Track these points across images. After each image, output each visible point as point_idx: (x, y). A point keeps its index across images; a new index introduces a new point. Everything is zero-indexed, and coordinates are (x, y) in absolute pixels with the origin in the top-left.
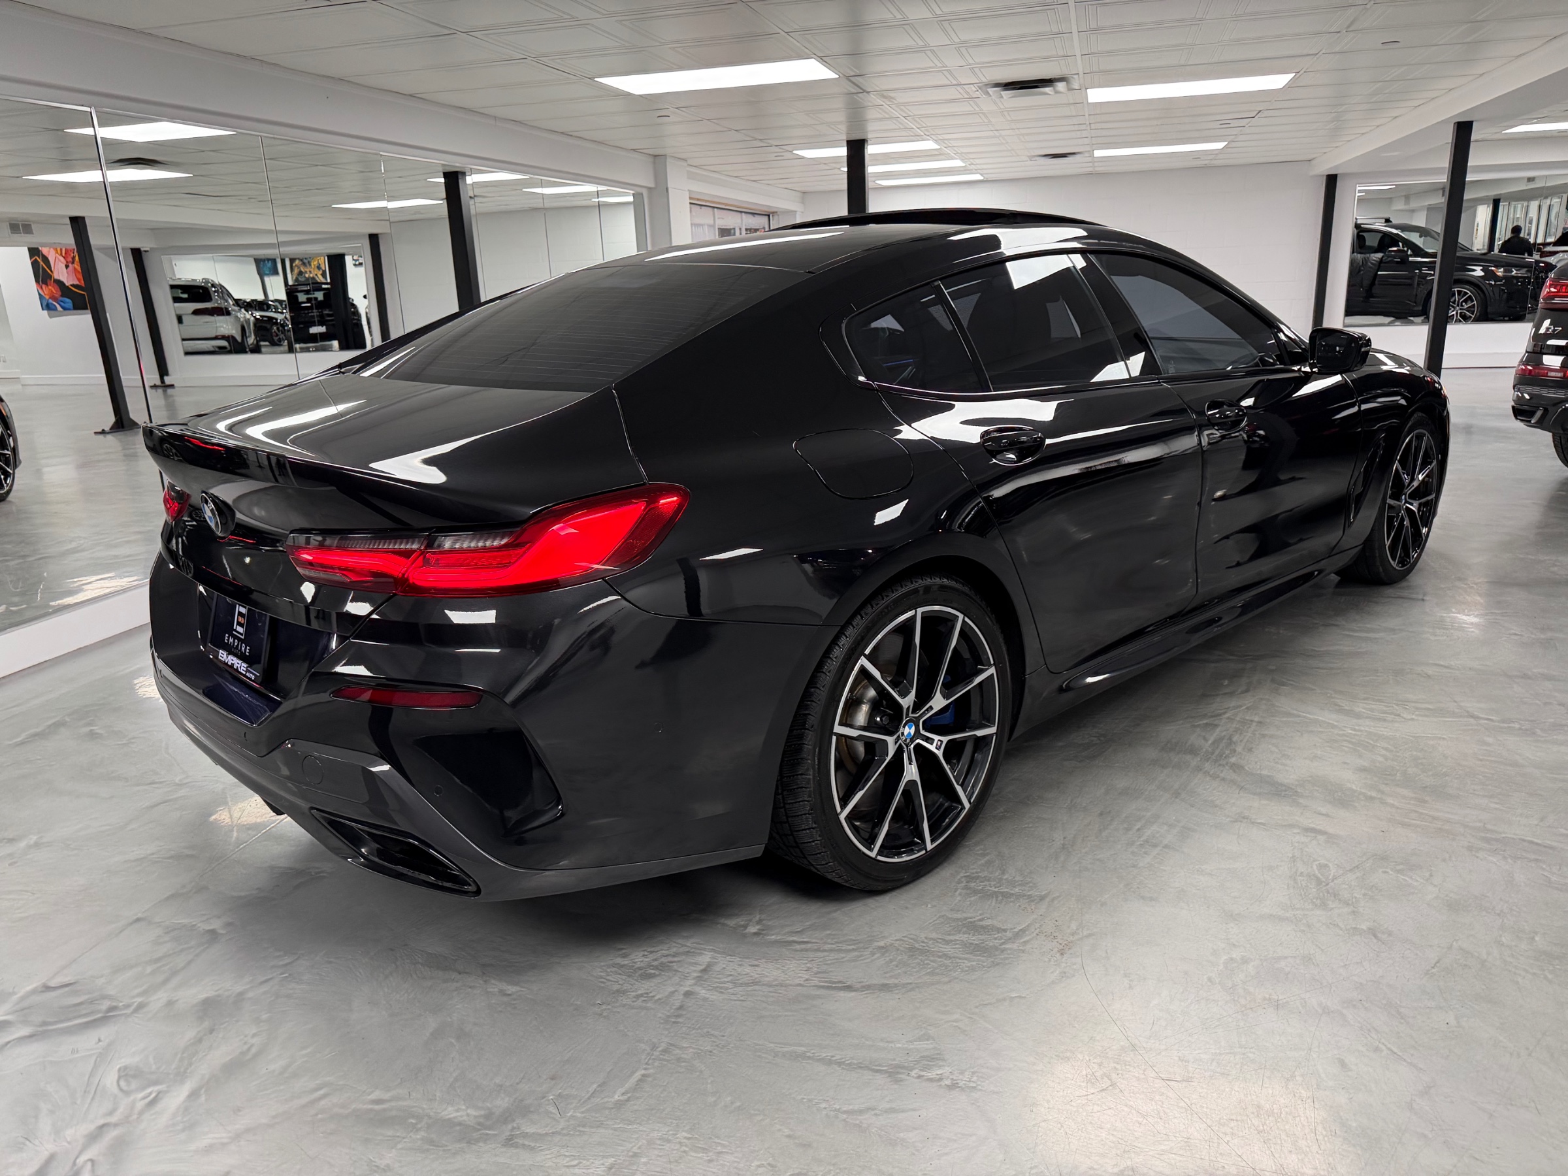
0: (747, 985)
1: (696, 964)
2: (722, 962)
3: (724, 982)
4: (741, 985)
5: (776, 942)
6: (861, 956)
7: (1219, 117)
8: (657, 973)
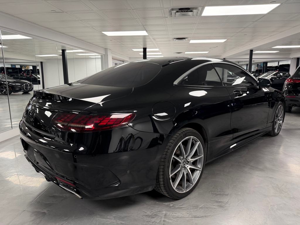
0: (176, 218)
1: (162, 214)
2: (168, 213)
3: (171, 218)
4: (175, 218)
5: (178, 208)
6: (198, 210)
7: (209, 47)
8: (155, 216)
